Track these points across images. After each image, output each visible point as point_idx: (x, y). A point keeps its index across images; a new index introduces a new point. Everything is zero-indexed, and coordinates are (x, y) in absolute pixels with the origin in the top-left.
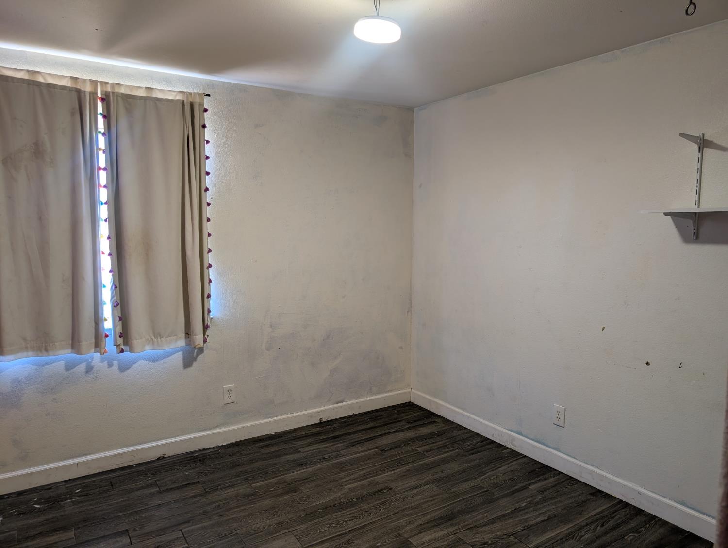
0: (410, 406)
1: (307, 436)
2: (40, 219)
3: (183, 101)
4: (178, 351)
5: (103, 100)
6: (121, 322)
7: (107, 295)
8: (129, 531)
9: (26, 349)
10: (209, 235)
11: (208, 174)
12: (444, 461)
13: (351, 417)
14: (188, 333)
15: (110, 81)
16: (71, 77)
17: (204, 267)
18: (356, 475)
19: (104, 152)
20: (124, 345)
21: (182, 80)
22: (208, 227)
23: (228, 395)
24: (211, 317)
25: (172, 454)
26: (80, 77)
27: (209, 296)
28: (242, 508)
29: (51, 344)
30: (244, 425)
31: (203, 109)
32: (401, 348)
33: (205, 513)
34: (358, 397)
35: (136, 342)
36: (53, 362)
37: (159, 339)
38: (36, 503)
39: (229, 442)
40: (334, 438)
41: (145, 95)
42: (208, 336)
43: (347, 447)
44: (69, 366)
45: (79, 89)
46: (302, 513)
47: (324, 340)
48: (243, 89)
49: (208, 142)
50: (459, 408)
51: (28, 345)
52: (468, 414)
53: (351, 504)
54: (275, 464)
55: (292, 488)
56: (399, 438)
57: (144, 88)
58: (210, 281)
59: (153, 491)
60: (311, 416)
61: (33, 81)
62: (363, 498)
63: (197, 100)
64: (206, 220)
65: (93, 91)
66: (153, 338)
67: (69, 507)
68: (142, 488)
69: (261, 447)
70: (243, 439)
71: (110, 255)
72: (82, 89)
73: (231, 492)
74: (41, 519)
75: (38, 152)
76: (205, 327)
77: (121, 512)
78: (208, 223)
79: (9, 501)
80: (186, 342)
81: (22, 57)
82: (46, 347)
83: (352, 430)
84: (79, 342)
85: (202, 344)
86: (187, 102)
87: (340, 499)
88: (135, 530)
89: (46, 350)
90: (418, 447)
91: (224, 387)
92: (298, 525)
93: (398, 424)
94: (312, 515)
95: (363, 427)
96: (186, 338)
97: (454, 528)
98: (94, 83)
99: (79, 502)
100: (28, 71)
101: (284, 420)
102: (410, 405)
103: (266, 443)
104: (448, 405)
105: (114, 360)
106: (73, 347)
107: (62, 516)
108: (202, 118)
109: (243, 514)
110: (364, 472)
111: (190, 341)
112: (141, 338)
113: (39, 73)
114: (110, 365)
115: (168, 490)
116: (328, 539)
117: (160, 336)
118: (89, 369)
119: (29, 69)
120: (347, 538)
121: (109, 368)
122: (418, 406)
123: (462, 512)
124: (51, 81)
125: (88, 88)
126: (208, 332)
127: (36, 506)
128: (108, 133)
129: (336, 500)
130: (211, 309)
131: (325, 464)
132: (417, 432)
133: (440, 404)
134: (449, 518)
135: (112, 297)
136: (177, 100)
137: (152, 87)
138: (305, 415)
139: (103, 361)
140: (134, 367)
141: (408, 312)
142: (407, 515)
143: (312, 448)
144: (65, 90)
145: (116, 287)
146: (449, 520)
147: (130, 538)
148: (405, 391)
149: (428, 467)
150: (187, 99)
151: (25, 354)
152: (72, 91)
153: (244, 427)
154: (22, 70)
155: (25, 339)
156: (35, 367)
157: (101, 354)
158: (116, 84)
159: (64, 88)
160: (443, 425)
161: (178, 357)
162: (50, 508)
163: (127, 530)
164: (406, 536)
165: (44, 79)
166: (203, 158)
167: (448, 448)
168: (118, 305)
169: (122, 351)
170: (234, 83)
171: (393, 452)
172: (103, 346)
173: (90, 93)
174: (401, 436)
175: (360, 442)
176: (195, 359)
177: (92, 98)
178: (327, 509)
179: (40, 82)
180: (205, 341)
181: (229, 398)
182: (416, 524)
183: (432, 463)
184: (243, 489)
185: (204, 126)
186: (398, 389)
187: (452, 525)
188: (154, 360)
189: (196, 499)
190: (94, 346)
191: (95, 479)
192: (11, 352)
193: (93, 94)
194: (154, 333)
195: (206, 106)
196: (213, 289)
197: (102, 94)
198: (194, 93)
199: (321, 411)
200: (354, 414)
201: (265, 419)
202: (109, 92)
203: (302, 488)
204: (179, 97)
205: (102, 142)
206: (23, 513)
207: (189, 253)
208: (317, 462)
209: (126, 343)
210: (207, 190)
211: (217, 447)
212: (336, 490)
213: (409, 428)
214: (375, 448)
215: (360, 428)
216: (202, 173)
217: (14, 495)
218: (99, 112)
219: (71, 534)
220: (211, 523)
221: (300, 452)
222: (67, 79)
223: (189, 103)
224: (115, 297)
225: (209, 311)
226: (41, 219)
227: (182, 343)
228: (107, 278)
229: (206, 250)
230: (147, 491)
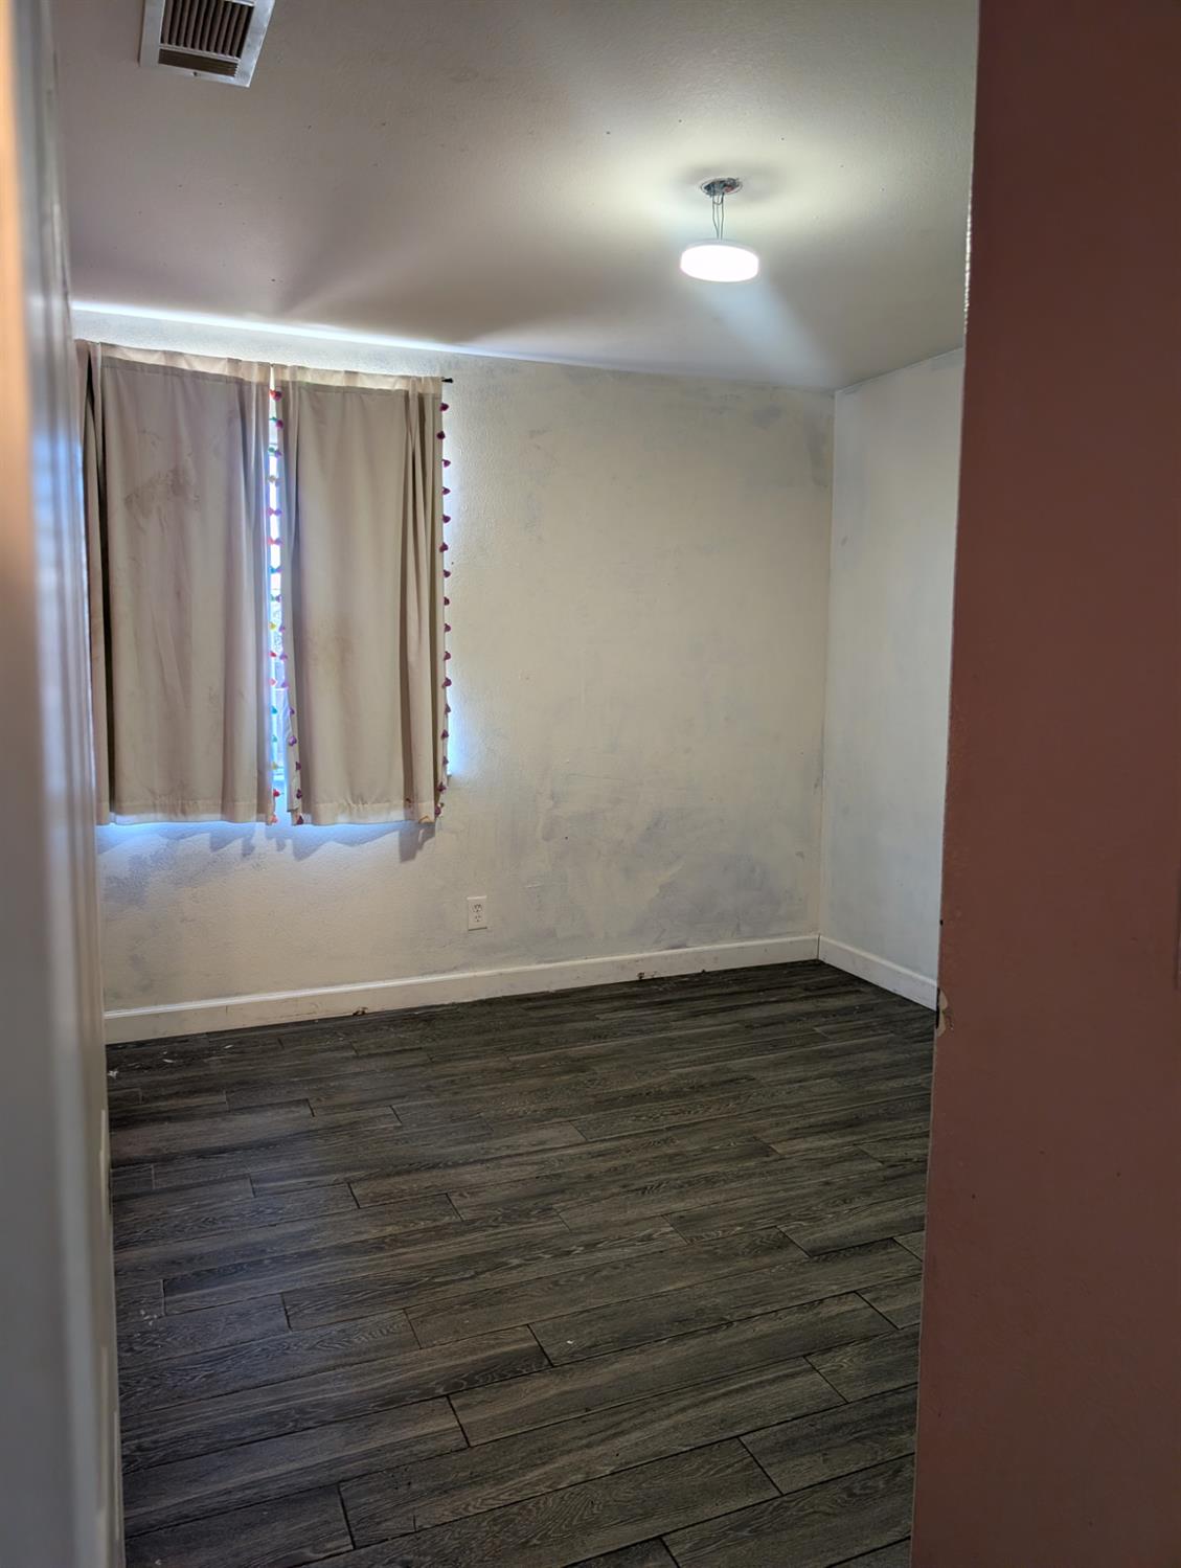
0: (817, 965)
1: (612, 998)
2: (178, 594)
3: (407, 393)
4: (394, 830)
5: (277, 395)
6: (299, 772)
7: (278, 725)
8: (311, 1101)
9: (154, 808)
10: (448, 628)
11: (446, 519)
12: (862, 1049)
13: (698, 975)
14: (410, 799)
15: (289, 364)
16: (230, 360)
17: (438, 684)
18: (693, 1058)
19: (277, 485)
20: (304, 812)
21: (407, 356)
22: (446, 615)
23: (476, 914)
24: (448, 773)
25: (377, 1009)
26: (243, 359)
27: (445, 735)
28: (492, 1086)
29: (191, 803)
30: (503, 970)
31: (440, 405)
32: (801, 854)
33: (429, 1088)
34: (714, 942)
35: (323, 808)
36: (194, 834)
37: (360, 805)
38: (166, 1057)
39: (476, 999)
40: (662, 1003)
41: (344, 384)
42: (442, 805)
43: (684, 1018)
44: (218, 843)
45: (242, 379)
46: (591, 1099)
47: (648, 829)
48: (511, 367)
49: (447, 463)
50: (907, 966)
51: (157, 802)
52: (922, 978)
53: (677, 1094)
54: (552, 1033)
55: (578, 1066)
56: (785, 1011)
57: (343, 374)
58: (448, 710)
59: (345, 1054)
60: (622, 966)
61: (172, 368)
62: (698, 1088)
63: (431, 390)
64: (442, 601)
65: (262, 380)
66: (351, 802)
67: (215, 1064)
68: (330, 1050)
69: (530, 1009)
70: (499, 995)
71: (283, 657)
72: (246, 379)
73: (475, 1064)
74: (177, 1076)
75: (177, 485)
76: (439, 789)
77: (296, 1077)
78: (446, 607)
79: (125, 1052)
80: (406, 815)
81: (158, 330)
82: (183, 805)
83: (698, 995)
84: (234, 801)
85: (432, 817)
86: (414, 395)
87: (661, 1086)
88: (319, 1100)
89: (184, 812)
90: (817, 1026)
91: (469, 898)
92: (582, 1114)
93: (786, 991)
94: (609, 1103)
95: (717, 991)
96: (405, 806)
97: (855, 1138)
98: (265, 367)
99: (231, 1061)
100: (165, 352)
101: (574, 968)
102: (815, 965)
103: (538, 1004)
104: (884, 962)
105: (286, 838)
106: (223, 810)
107: (206, 1075)
108: (437, 420)
109: (492, 1093)
110: (709, 1053)
111: (412, 813)
112: (331, 802)
113: (181, 354)
114: (281, 847)
115: (370, 1056)
116: (630, 1135)
117: (362, 800)
118: (248, 851)
119: (166, 349)
120: (664, 1136)
121: (278, 850)
122: (829, 966)
123: (877, 1118)
124: (200, 367)
125: (255, 377)
126: (443, 797)
127: (167, 1061)
128: (284, 451)
129: (651, 1087)
130: (449, 759)
131: (638, 1039)
132: (819, 1004)
133: (872, 961)
134: (852, 1124)
135: (286, 730)
136: (397, 391)
137: (355, 370)
138: (613, 963)
139: (269, 838)
140: (319, 853)
141: (816, 786)
142: (773, 1115)
143: (621, 1014)
144: (220, 381)
145: (292, 712)
146: (850, 1126)
147: (312, 1110)
148: (807, 937)
149: (828, 1055)
150: (414, 390)
151: (152, 816)
152: (230, 382)
153: (501, 974)
154: (156, 351)
155: (153, 792)
156: (166, 841)
157: (267, 824)
158: (299, 367)
159: (218, 378)
160: (874, 997)
161: (392, 840)
162: (188, 1065)
163: (307, 1100)
164: (766, 1141)
165: (189, 364)
166: (438, 491)
167: (874, 1031)
168: (294, 742)
169: (300, 822)
170: (493, 358)
171: (765, 1031)
172: (271, 809)
173: (258, 385)
174: (788, 1008)
175: (706, 1013)
176: (420, 846)
177: (260, 392)
178: (633, 1098)
179: (183, 370)
180: (437, 812)
181: (478, 918)
182: (787, 1127)
183: (837, 1049)
184: (492, 1063)
185: (441, 436)
186: (794, 934)
187: (853, 1134)
188: (351, 842)
189: (417, 1070)
190: (255, 808)
191: (253, 1034)
192: (133, 811)
193: (264, 386)
194: (352, 794)
195: (444, 401)
196: (452, 723)
197: (276, 387)
198: (426, 378)
199: (642, 960)
200: (704, 971)
201: (539, 963)
202: (288, 382)
203: (596, 1068)
204: (400, 386)
205: (274, 465)
206: (148, 1068)
207: (412, 658)
208: (624, 1035)
209: (307, 808)
210: (444, 548)
211: (453, 1004)
212: (653, 1074)
213: (807, 998)
214: (737, 1022)
215: (712, 992)
216: (437, 519)
217: (131, 1046)
218: (271, 417)
219: (223, 1098)
220: (438, 1100)
221: (598, 1019)
222: (223, 362)
223: (417, 395)
224: (291, 730)
225: (445, 762)
226: (180, 594)
227: (398, 815)
228: (278, 697)
229: (441, 655)
230: (338, 1055)
